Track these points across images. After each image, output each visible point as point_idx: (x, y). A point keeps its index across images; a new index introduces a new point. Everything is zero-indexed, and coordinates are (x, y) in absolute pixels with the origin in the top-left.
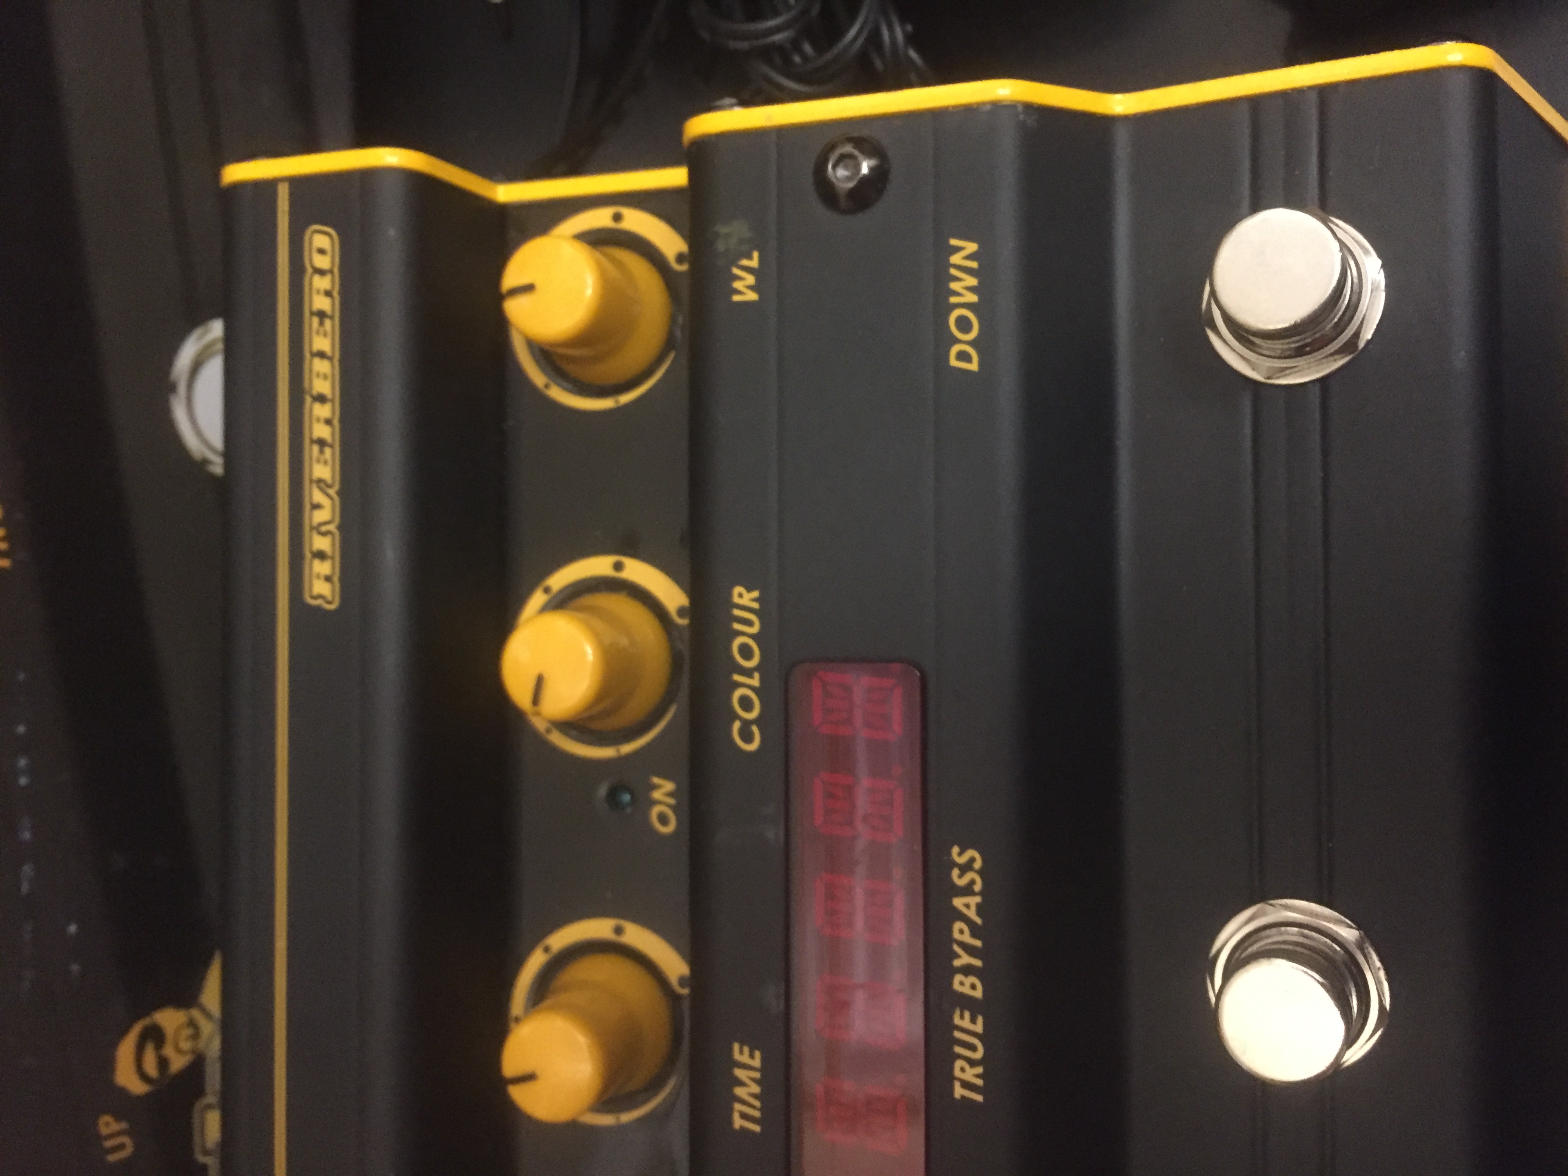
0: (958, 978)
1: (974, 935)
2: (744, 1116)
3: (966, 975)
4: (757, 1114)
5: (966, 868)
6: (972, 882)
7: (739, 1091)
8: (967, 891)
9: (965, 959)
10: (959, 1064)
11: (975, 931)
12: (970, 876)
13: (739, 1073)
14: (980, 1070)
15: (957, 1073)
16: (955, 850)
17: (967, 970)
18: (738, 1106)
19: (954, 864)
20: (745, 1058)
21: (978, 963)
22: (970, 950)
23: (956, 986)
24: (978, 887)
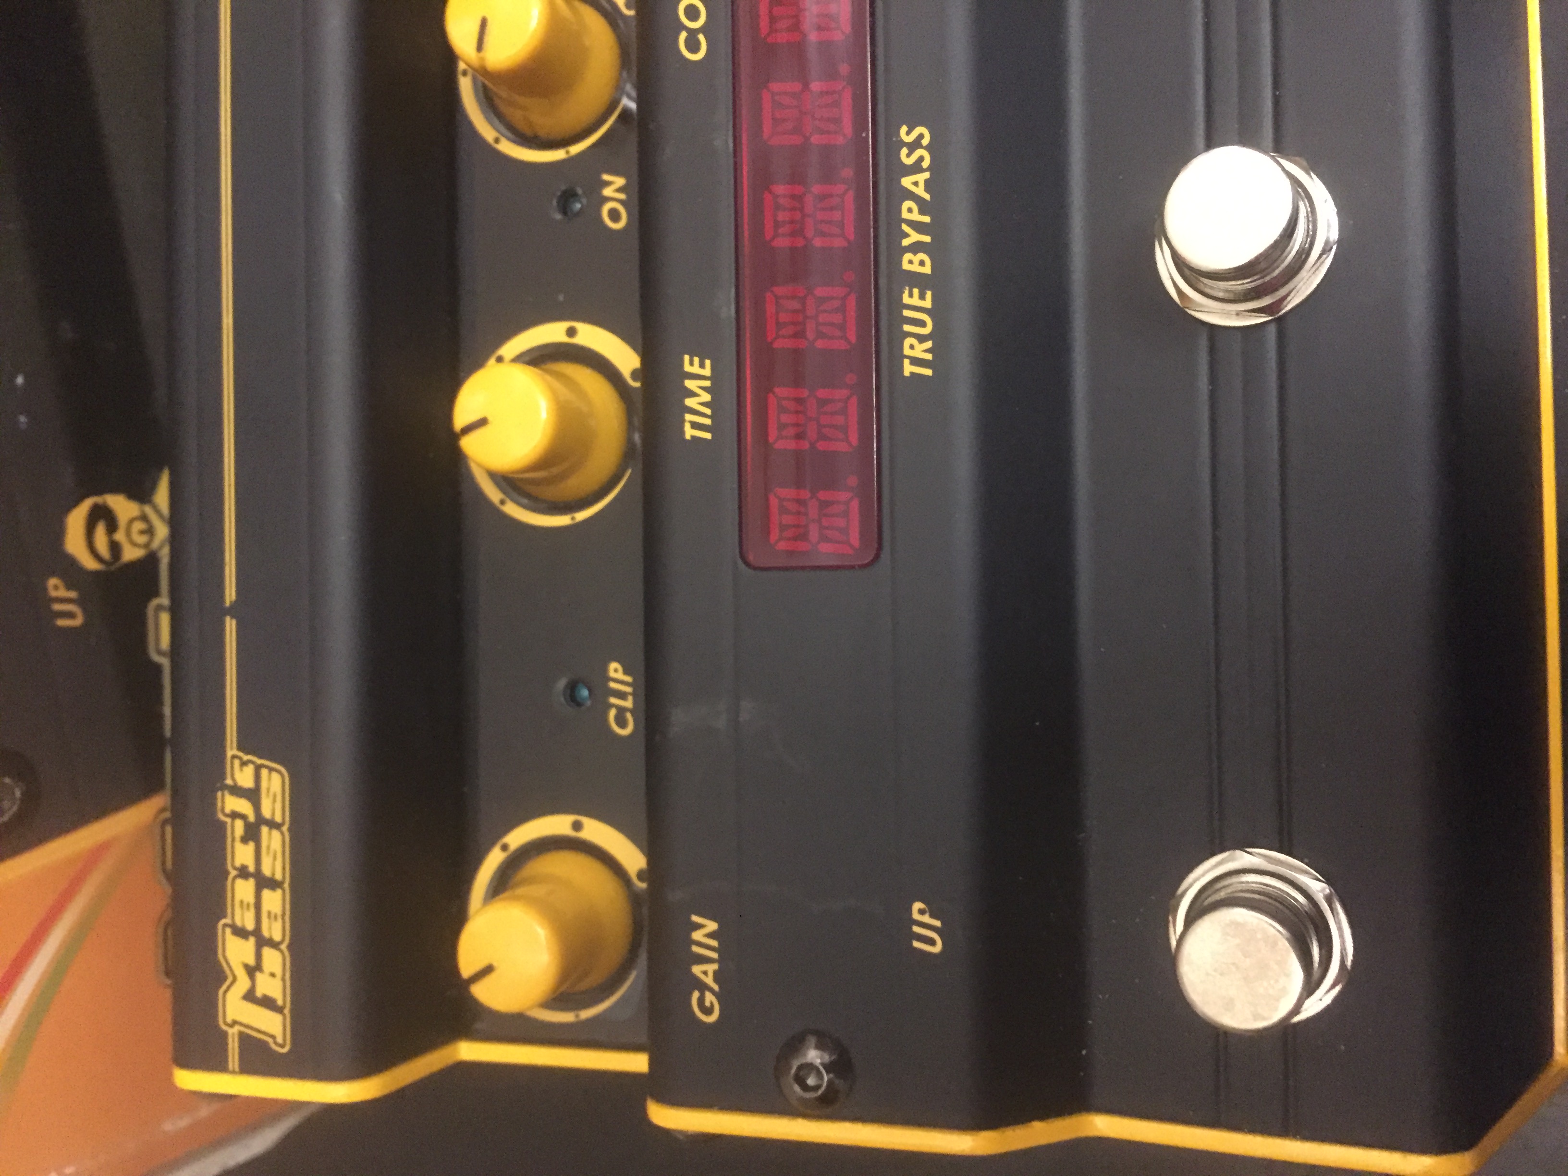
0: (908, 256)
1: (922, 212)
2: (695, 425)
3: (915, 253)
4: (708, 422)
5: (915, 145)
6: (921, 159)
7: (690, 402)
8: (917, 168)
9: (914, 237)
10: (908, 341)
11: (924, 207)
12: (920, 152)
13: (690, 384)
14: (929, 344)
15: (907, 351)
16: (904, 129)
17: (916, 248)
18: (688, 417)
19: (903, 144)
20: (696, 369)
21: (927, 239)
22: (918, 227)
23: (906, 266)
24: (926, 164)
